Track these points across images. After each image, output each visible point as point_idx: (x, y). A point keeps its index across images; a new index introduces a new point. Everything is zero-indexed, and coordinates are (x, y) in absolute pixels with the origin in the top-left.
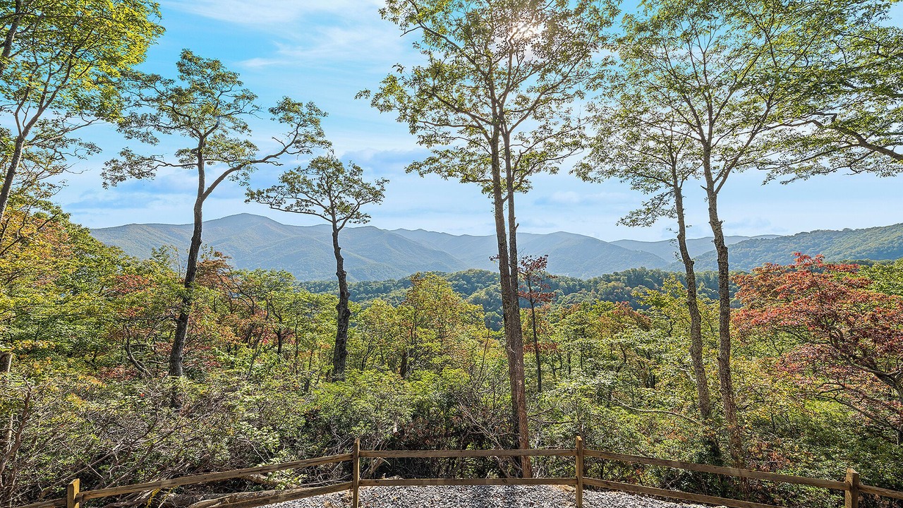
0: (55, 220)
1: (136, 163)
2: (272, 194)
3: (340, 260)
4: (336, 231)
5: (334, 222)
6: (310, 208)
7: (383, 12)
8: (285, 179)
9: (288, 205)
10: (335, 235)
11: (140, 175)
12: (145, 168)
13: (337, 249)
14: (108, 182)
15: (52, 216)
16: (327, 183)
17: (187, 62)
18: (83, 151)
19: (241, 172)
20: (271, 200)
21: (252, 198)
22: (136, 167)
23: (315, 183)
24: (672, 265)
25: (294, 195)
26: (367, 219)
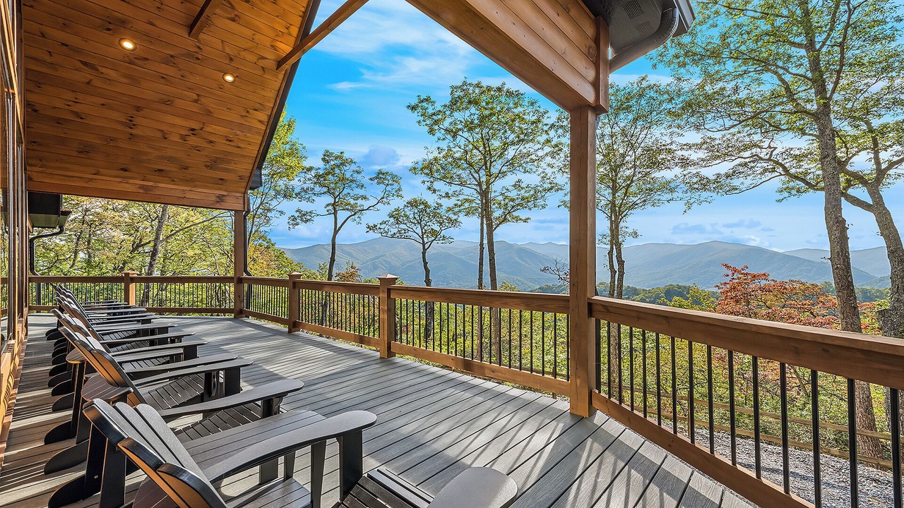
0: (268, 248)
1: (304, 215)
2: (382, 226)
3: (427, 271)
4: (425, 250)
5: (424, 244)
6: (407, 234)
7: (419, 122)
8: (391, 216)
9: (392, 233)
10: (424, 254)
11: (307, 221)
12: (309, 217)
13: (425, 263)
14: (291, 226)
15: (267, 244)
16: (419, 216)
17: (326, 157)
18: (278, 215)
19: (356, 216)
20: (382, 230)
21: (370, 230)
22: (305, 217)
23: (411, 216)
24: (880, 280)
25: (397, 226)
26: (452, 240)
